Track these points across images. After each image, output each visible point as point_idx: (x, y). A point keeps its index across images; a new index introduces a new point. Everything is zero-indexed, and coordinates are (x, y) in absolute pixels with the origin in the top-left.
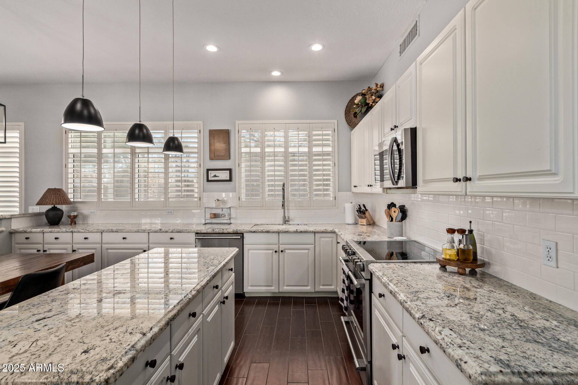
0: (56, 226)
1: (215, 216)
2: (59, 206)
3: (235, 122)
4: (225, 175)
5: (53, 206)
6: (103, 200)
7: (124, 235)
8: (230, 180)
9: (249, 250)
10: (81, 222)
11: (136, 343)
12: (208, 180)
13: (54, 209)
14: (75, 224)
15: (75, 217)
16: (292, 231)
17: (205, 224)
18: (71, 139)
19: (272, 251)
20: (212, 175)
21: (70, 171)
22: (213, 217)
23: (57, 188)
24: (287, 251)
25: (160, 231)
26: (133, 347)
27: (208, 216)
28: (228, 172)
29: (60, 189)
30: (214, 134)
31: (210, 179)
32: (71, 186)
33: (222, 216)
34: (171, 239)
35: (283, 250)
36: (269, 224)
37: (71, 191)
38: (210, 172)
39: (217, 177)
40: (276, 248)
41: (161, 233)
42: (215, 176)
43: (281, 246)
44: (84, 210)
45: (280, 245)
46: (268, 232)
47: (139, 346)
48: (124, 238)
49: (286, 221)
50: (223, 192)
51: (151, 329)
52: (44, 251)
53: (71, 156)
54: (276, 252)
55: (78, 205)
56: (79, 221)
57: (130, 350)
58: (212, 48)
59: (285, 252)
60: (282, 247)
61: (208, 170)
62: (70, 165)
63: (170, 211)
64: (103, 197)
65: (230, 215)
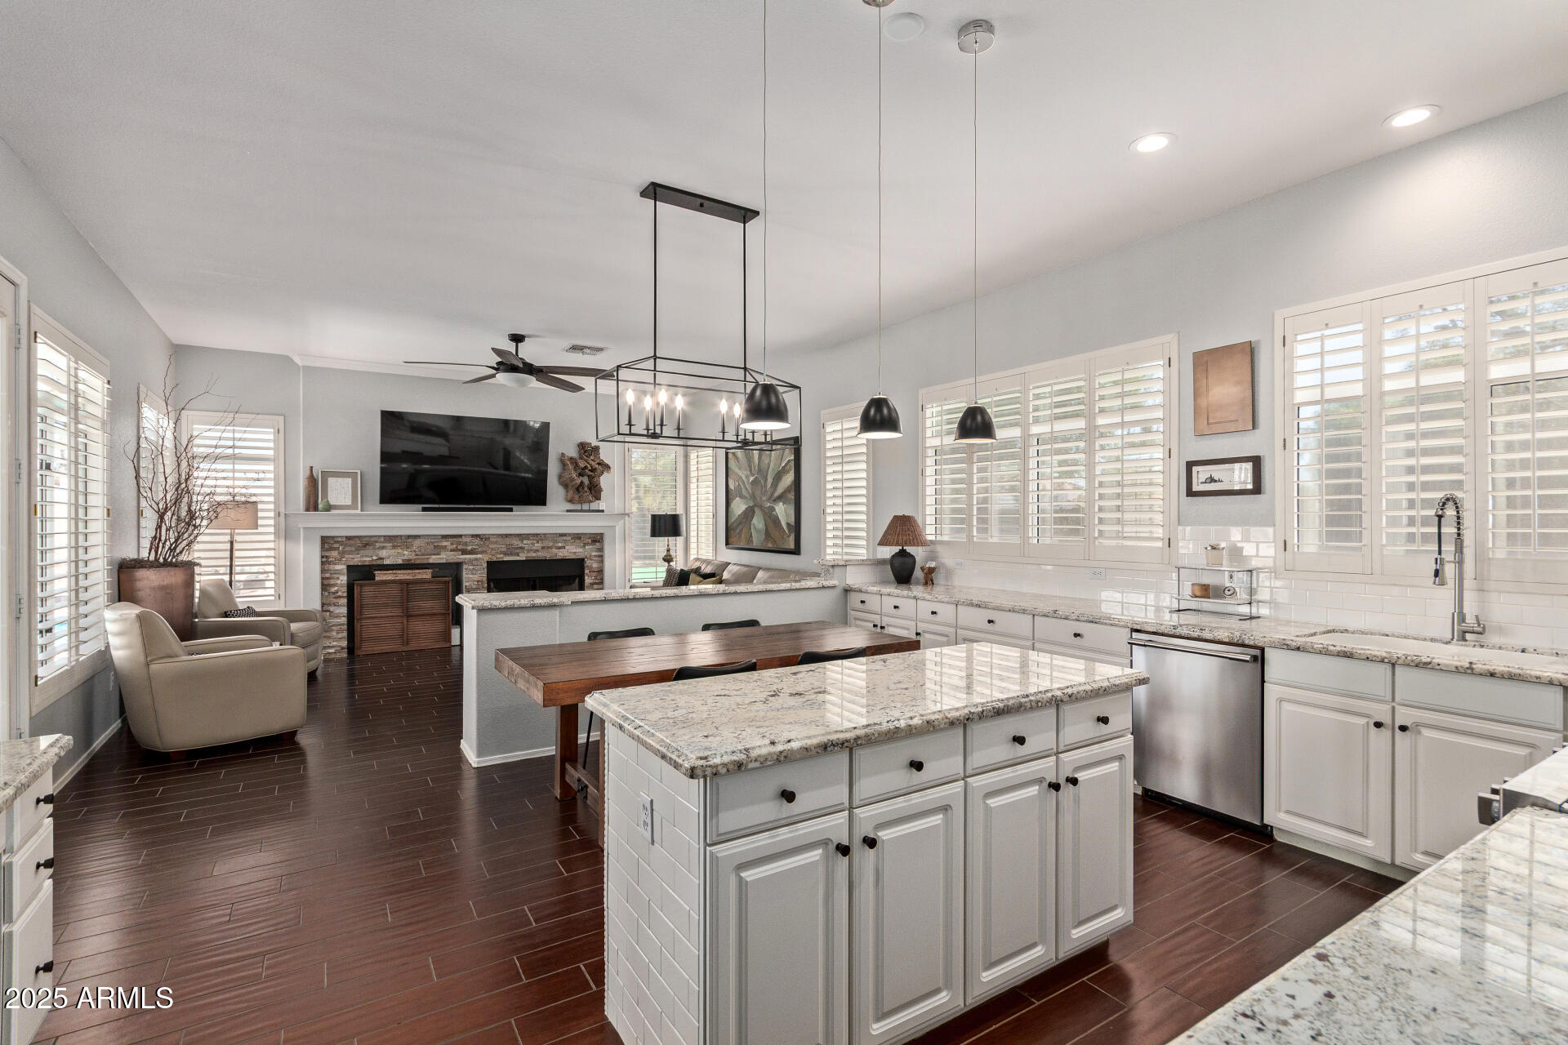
0: (904, 586)
1: (1206, 591)
2: (909, 549)
3: (1273, 314)
4: (1241, 475)
5: (901, 548)
6: (975, 539)
7: (992, 615)
8: (1257, 489)
9: (1281, 700)
10: (942, 582)
11: (754, 748)
12: (1190, 493)
13: (902, 553)
14: (933, 584)
15: (931, 570)
16: (1447, 666)
17: (1179, 611)
18: (931, 420)
19: (1367, 720)
20: (1203, 478)
21: (930, 481)
22: (1198, 594)
23: (906, 514)
24: (1426, 732)
25: (1054, 614)
26: (747, 750)
27: (1187, 590)
28: (1249, 466)
29: (909, 517)
30: (1206, 362)
31: (1195, 488)
32: (930, 510)
33: (1226, 592)
34: (1076, 635)
35: (1408, 724)
36: (1393, 635)
37: (930, 520)
38: (1195, 469)
39: (1216, 481)
40: (1382, 712)
41: (1054, 620)
42: (1212, 480)
43: (1400, 710)
44: (947, 559)
45: (1398, 708)
46: (1348, 655)
47: (754, 754)
48: (990, 622)
49: (1465, 631)
50: (1236, 524)
51: (789, 741)
52: (882, 628)
53: (931, 452)
54: (1378, 725)
55: (939, 548)
56: (939, 578)
57: (741, 752)
58: (1152, 144)
59: (1419, 733)
60: (1404, 716)
61: (1190, 465)
62: (930, 471)
63: (1097, 570)
64: (975, 534)
65: (1252, 591)
